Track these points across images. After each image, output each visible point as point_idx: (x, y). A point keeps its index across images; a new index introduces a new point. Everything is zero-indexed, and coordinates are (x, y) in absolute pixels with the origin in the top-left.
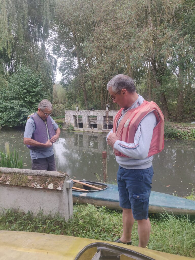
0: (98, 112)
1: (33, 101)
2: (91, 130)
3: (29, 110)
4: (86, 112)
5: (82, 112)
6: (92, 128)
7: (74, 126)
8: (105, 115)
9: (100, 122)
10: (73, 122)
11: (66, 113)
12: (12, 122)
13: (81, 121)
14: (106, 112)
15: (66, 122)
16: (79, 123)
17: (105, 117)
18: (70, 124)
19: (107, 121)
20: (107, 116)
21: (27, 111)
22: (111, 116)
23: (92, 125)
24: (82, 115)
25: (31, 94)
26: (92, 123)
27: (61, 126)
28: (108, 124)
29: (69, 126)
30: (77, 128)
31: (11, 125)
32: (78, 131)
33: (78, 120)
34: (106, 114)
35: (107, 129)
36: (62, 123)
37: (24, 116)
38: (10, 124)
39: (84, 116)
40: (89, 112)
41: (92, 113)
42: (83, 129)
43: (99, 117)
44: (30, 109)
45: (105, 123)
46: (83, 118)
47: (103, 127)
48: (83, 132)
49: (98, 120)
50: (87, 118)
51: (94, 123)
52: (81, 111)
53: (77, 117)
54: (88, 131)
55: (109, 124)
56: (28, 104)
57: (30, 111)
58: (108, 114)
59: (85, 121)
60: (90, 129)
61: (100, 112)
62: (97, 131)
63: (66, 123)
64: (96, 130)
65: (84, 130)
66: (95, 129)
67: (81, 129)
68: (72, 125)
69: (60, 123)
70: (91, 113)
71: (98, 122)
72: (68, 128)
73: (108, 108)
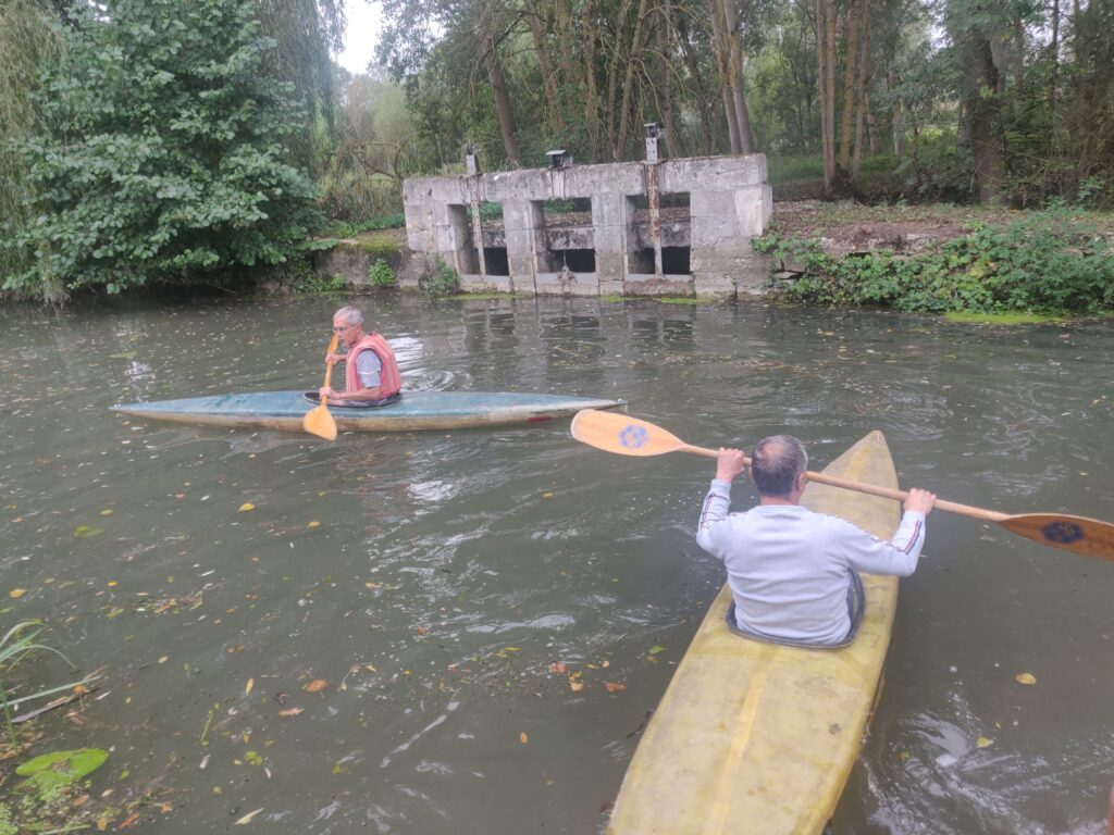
0: (596, 177)
1: (218, 135)
2: (557, 285)
3: (201, 187)
4: (522, 178)
5: (501, 180)
6: (565, 276)
7: (457, 266)
8: (637, 189)
9: (608, 232)
10: (453, 246)
11: (409, 197)
12: (117, 266)
13: (497, 239)
14: (646, 170)
15: (412, 247)
16: (486, 245)
17: (638, 202)
18: (437, 258)
19: (655, 228)
20: (652, 197)
21: (192, 195)
22: (676, 191)
23: (559, 254)
24: (499, 197)
25: (203, 95)
26: (559, 245)
27: (389, 270)
28: (658, 244)
29: (434, 268)
30: (476, 277)
31: (114, 280)
32: (484, 292)
33: (477, 230)
34: (645, 182)
35: (651, 276)
36: (393, 252)
37: (178, 226)
38: (110, 277)
39: (515, 202)
40: (543, 176)
41: (559, 186)
42: (512, 283)
43: (606, 208)
44: (207, 185)
45: (639, 242)
46: (511, 216)
47: (629, 261)
48: (514, 299)
49: (595, 222)
50: (528, 217)
51: (572, 246)
52: (496, 178)
53: (475, 213)
54: (539, 291)
55: (665, 246)
56: (193, 156)
57: (207, 195)
58: (657, 184)
59: (519, 231)
60: (552, 278)
61: (605, 175)
62: (594, 292)
63: (414, 252)
64: (585, 284)
65: (516, 289)
66: (581, 277)
67: (501, 283)
68: (449, 264)
69: (382, 255)
70: (556, 186)
71: (596, 235)
72: (424, 278)
73: (658, 141)
